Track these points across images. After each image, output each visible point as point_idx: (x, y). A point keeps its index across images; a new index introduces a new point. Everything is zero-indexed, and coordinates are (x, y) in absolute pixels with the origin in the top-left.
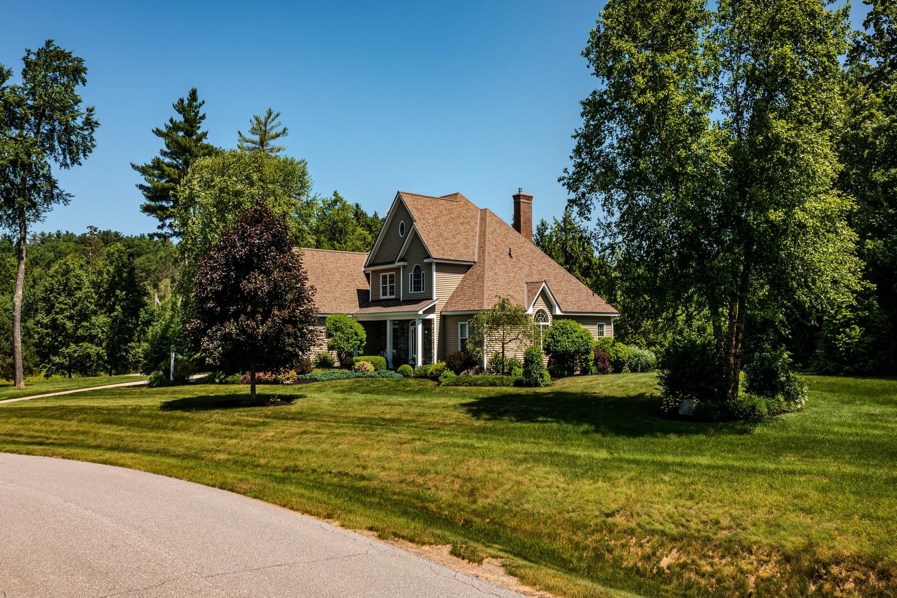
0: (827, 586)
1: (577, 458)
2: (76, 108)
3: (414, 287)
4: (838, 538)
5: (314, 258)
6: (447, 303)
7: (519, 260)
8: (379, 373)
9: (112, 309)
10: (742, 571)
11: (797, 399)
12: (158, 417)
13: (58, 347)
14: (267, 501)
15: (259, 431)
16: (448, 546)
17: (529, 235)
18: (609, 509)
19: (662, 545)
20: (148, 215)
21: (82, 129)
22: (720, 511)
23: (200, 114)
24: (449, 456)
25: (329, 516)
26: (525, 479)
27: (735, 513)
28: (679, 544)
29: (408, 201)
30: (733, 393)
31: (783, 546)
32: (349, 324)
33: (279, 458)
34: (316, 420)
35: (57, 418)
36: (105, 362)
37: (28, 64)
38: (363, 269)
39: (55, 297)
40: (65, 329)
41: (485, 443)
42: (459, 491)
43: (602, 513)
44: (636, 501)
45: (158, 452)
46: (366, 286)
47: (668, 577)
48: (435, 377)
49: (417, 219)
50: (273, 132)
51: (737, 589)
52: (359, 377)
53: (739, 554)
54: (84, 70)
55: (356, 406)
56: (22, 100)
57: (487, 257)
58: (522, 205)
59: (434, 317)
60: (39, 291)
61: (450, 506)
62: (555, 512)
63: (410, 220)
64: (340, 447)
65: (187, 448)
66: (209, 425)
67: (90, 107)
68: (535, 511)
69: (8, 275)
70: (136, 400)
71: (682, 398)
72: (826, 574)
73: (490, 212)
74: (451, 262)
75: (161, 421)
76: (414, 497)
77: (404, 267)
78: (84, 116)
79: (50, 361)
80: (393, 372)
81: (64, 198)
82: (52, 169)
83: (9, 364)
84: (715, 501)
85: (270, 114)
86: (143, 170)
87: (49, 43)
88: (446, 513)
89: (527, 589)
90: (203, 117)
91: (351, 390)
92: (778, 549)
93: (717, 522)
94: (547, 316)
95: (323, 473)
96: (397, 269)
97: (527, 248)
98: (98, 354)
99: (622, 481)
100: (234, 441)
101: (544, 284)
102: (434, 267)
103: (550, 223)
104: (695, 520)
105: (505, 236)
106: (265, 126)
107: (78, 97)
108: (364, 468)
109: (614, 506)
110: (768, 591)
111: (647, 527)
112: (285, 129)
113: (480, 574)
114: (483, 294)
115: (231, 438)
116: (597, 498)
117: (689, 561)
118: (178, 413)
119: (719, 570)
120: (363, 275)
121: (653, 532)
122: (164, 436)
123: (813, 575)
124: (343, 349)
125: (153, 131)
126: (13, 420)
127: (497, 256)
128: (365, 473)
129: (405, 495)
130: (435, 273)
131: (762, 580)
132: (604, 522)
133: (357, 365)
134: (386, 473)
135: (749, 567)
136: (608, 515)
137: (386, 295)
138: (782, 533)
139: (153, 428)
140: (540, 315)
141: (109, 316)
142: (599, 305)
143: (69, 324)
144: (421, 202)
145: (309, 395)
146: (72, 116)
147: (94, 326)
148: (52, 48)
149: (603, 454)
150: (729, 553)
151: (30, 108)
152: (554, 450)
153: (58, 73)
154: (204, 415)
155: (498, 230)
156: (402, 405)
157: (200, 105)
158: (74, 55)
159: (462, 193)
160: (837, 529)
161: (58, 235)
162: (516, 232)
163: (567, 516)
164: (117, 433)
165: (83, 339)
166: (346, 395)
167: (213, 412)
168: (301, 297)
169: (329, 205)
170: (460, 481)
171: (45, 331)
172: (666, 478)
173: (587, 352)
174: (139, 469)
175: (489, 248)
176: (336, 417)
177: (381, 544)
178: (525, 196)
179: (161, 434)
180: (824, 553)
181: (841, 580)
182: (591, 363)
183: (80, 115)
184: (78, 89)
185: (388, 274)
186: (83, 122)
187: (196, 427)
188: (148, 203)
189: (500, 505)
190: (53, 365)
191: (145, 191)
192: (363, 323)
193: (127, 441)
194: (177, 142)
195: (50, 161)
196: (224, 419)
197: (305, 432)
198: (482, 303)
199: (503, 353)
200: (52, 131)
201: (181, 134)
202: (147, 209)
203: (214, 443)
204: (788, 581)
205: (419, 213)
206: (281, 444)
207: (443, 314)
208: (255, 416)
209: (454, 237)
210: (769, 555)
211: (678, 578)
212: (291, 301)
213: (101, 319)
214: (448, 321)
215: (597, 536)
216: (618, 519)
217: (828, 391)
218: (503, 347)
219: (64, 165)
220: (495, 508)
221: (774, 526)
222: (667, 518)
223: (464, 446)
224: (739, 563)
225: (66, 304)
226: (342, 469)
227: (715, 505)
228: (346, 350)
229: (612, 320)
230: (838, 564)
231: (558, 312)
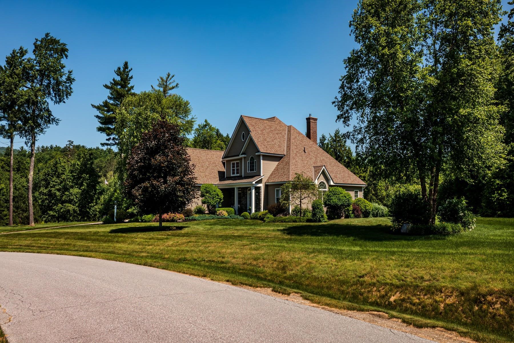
0: (485, 307)
1: (343, 250)
2: (62, 70)
3: (250, 169)
4: (491, 282)
5: (194, 153)
6: (269, 178)
7: (309, 154)
8: (230, 217)
9: (81, 185)
10: (436, 301)
11: (469, 226)
12: (108, 236)
13: (52, 206)
14: (170, 270)
15: (164, 242)
16: (271, 288)
17: (315, 141)
18: (361, 273)
19: (391, 290)
20: (101, 133)
21: (65, 82)
22: (424, 272)
23: (130, 76)
24: (270, 251)
25: (204, 276)
26: (314, 261)
27: (432, 273)
28: (400, 290)
29: (246, 120)
30: (432, 221)
31: (460, 288)
32: (213, 189)
33: (176, 254)
34: (196, 237)
35: (53, 238)
36: (78, 214)
37: (36, 46)
38: (221, 160)
39: (50, 178)
40: (56, 196)
41: (291, 245)
42: (276, 268)
43: (357, 276)
44: (376, 270)
45: (109, 252)
46: (224, 170)
47: (394, 306)
48: (262, 219)
49: (252, 131)
50: (171, 86)
51: (433, 310)
52: (219, 218)
53: (435, 293)
54: (67, 50)
55: (218, 231)
56: (33, 66)
57: (291, 152)
58: (311, 124)
59: (261, 185)
60: (41, 176)
61: (271, 275)
62: (330, 276)
63: (248, 131)
64: (210, 248)
65: (124, 251)
66: (137, 240)
67: (70, 71)
68: (319, 276)
69: (24, 168)
70: (96, 229)
71: (403, 223)
72: (484, 301)
73: (293, 128)
74: (271, 155)
75: (110, 238)
76: (251, 271)
77: (244, 158)
78: (67, 75)
79: (48, 213)
80: (238, 216)
81: (56, 121)
82: (49, 104)
83: (25, 217)
84: (421, 268)
85: (169, 75)
86: (98, 108)
87: (47, 35)
88: (269, 278)
89: (315, 305)
90: (132, 77)
91: (215, 224)
92: (457, 289)
93: (422, 278)
94: (325, 185)
95: (200, 261)
96: (241, 159)
97: (314, 148)
98: (74, 210)
99: (368, 260)
100: (151, 247)
101: (324, 167)
102: (261, 158)
103: (328, 137)
104: (410, 277)
105: (302, 141)
106: (166, 83)
107: (64, 65)
108: (223, 258)
109: (363, 272)
110: (451, 310)
111: (383, 282)
112: (177, 84)
113: (289, 299)
114: (289, 172)
115: (149, 245)
116: (354, 268)
117: (406, 298)
118: (120, 234)
119: (423, 301)
120: (221, 163)
121: (386, 284)
122: (112, 245)
123: (477, 301)
124: (210, 203)
125: (104, 86)
126: (29, 239)
127: (297, 152)
128: (223, 260)
129: (247, 270)
130: (262, 161)
131: (448, 305)
132: (358, 280)
133: (218, 212)
134: (236, 260)
135: (440, 299)
136: (360, 277)
137: (234, 174)
138: (459, 281)
139: (105, 242)
140: (322, 185)
141: (79, 189)
142: (355, 180)
143: (58, 193)
144: (254, 121)
145: (191, 226)
146: (60, 75)
147: (71, 194)
148: (49, 38)
149: (357, 249)
150: (429, 293)
151: (37, 71)
152: (330, 247)
153: (52, 52)
154: (134, 235)
155: (297, 137)
156: (244, 230)
157: (130, 71)
158: (61, 42)
159: (277, 117)
160: (491, 278)
161: (52, 147)
162: (308, 139)
163: (337, 278)
164: (86, 244)
165: (65, 202)
166: (212, 226)
167: (138, 233)
168: (187, 170)
169: (202, 127)
170: (277, 263)
171: (45, 197)
172: (394, 258)
173: (349, 205)
174: (99, 258)
175: (293, 147)
176: (207, 235)
177: (234, 287)
178: (313, 118)
179: (110, 244)
180: (483, 290)
181: (493, 303)
182: (351, 212)
183: (65, 74)
184: (63, 61)
185: (235, 162)
186: (66, 79)
187: (129, 241)
188: (101, 126)
189: (299, 274)
190: (49, 216)
191: (99, 119)
192: (221, 189)
193: (92, 248)
194: (117, 91)
195: (48, 100)
196: (145, 237)
197: (190, 242)
198: (289, 177)
199: (301, 205)
200: (49, 83)
201: (119, 87)
202: (100, 129)
203: (140, 248)
204: (462, 305)
205: (253, 127)
206: (177, 248)
207: (266, 184)
208: (162, 235)
209: (273, 141)
210: (452, 292)
211: (400, 306)
212: (181, 172)
213: (76, 190)
214: (269, 188)
215: (354, 287)
216: (366, 279)
217: (488, 224)
218: (300, 202)
219: (56, 102)
220: (296, 275)
221: (454, 278)
222: (394, 277)
223: (279, 246)
224: (435, 297)
225: (56, 182)
226: (211, 259)
227: (421, 269)
228: (212, 203)
229: (363, 189)
230: (491, 295)
231: (332, 183)
